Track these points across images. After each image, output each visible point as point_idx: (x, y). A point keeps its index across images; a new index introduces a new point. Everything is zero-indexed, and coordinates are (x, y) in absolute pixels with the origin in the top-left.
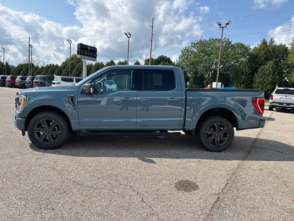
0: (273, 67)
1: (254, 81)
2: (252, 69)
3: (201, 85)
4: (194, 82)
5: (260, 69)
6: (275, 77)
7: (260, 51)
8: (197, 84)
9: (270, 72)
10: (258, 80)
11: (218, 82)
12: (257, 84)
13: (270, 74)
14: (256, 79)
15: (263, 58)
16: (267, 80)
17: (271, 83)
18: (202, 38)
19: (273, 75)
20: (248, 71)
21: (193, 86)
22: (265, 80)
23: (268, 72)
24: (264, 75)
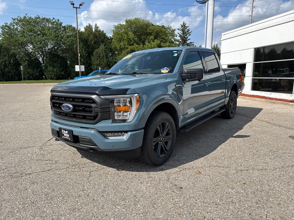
0: (105, 51)
1: (92, 63)
2: (88, 53)
3: (39, 70)
4: (29, 65)
5: (95, 52)
6: (108, 60)
7: (89, 35)
8: (34, 69)
9: (104, 55)
10: (96, 63)
11: (81, 65)
12: (95, 67)
13: (104, 57)
14: (93, 61)
15: (93, 42)
16: (103, 62)
17: (106, 65)
18: (26, 14)
19: (107, 58)
20: (86, 54)
21: (29, 70)
22: (102, 63)
23: (102, 55)
24: (100, 57)
